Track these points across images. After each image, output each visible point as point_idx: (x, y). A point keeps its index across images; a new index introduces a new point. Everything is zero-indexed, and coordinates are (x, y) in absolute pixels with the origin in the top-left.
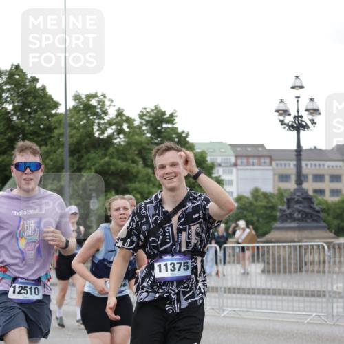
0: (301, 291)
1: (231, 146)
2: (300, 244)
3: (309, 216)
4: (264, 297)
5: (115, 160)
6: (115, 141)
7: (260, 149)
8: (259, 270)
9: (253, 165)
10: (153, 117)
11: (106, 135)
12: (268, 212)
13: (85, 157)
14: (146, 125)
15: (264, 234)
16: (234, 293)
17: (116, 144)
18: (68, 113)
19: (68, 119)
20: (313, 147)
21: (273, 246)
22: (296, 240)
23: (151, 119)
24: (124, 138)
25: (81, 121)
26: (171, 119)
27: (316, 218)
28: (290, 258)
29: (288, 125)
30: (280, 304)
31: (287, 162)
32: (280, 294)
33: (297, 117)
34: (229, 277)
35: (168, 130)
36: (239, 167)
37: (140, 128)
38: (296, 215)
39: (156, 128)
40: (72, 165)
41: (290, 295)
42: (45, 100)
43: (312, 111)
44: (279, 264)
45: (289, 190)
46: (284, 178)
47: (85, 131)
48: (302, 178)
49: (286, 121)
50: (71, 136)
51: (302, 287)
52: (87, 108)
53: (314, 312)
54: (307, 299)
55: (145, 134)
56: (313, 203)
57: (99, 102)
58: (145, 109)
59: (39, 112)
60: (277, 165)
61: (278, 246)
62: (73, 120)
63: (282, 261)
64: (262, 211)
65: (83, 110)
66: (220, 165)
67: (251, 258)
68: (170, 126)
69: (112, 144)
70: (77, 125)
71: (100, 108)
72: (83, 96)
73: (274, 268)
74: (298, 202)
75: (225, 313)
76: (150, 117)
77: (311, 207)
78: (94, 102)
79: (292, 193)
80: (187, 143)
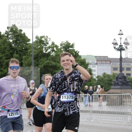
0: (122, 112)
1: (95, 56)
3: (125, 84)
4: (107, 115)
5: (51, 61)
6: (51, 54)
7: (106, 58)
8: (105, 104)
9: (104, 64)
10: (66, 45)
11: (48, 52)
12: (109, 82)
13: (40, 60)
14: (63, 48)
15: (107, 91)
16: (96, 113)
17: (51, 55)
18: (34, 43)
19: (34, 45)
21: (111, 95)
22: (120, 93)
23: (65, 46)
24: (54, 53)
25: (39, 46)
26: (72, 46)
27: (127, 85)
28: (117, 100)
29: (117, 49)
30: (113, 117)
31: (116, 63)
32: (113, 114)
33: (121, 46)
34: (94, 107)
35: (72, 50)
36: (98, 65)
37: (60, 49)
39: (67, 49)
40: (35, 63)
41: (117, 114)
42: (25, 38)
43: (126, 44)
44: (113, 102)
45: (117, 74)
46: (115, 69)
47: (40, 50)
48: (122, 69)
49: (116, 47)
50: (35, 52)
52: (41, 41)
53: (126, 121)
55: (62, 52)
57: (45, 39)
58: (63, 42)
59: (23, 43)
60: (113, 64)
61: (113, 95)
62: (35, 46)
64: (107, 82)
65: (39, 42)
66: (91, 64)
67: (102, 100)
68: (72, 49)
69: (50, 55)
70: (37, 48)
71: (45, 42)
72: (39, 37)
73: (111, 104)
74: (120, 78)
75: (92, 121)
76: (64, 45)
77: (125, 80)
78: (43, 39)
79: (118, 75)
80: (78, 55)
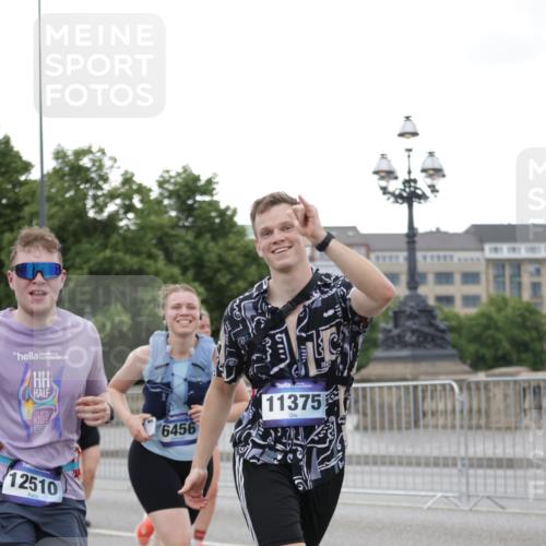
0: (409, 458)
2: (415, 383)
3: (429, 339)
4: (359, 468)
5: (120, 254)
6: (122, 223)
7: (351, 233)
8: (350, 427)
10: (180, 184)
11: (105, 214)
13: (74, 250)
14: (169, 197)
17: (121, 228)
18: (46, 179)
19: (46, 189)
20: (434, 230)
21: (372, 388)
22: (409, 377)
23: (177, 187)
24: (135, 218)
25: (67, 190)
26: (208, 188)
27: (439, 342)
28: (398, 406)
29: (393, 194)
30: (384, 479)
31: (394, 254)
32: (384, 463)
33: (407, 182)
35: (204, 205)
37: (159, 202)
38: (409, 338)
39: (184, 203)
41: (401, 464)
42: (8, 159)
43: (431, 172)
44: (382, 415)
45: (398, 297)
47: (72, 208)
48: (418, 279)
49: (391, 189)
51: (418, 451)
52: (76, 171)
53: (437, 491)
54: (428, 470)
55: (166, 212)
56: (434, 317)
57: (94, 161)
58: (168, 172)
60: (378, 258)
61: (380, 388)
62: (53, 190)
63: (386, 411)
65: (70, 175)
68: (207, 198)
69: (117, 228)
70: (60, 199)
71: (96, 171)
72: (70, 153)
73: (374, 422)
74: (411, 316)
77: (431, 325)
78: (86, 162)
79: (400, 302)
80: (234, 224)
